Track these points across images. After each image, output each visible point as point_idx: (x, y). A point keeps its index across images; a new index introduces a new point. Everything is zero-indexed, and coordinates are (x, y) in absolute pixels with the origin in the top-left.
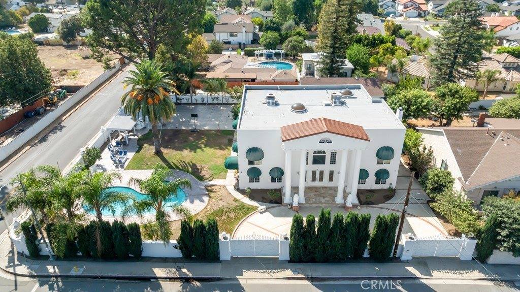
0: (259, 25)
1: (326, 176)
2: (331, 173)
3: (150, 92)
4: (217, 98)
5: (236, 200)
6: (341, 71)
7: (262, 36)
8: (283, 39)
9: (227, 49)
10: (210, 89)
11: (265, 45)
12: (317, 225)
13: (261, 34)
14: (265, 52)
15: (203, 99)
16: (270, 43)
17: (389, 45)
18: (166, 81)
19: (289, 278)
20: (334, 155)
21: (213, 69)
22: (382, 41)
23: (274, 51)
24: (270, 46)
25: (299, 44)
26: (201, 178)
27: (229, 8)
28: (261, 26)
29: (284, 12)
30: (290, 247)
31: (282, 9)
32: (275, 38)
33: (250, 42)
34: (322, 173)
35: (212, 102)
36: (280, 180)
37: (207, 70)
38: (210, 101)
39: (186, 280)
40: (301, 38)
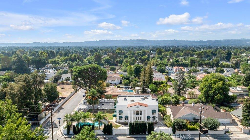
0: (122, 77)
1: (140, 118)
2: (141, 117)
3: (93, 97)
4: (109, 100)
5: (116, 124)
6: (146, 92)
7: (123, 81)
8: (130, 82)
9: (111, 86)
10: (107, 98)
11: (124, 84)
12: (135, 124)
13: (123, 80)
14: (124, 86)
15: (105, 101)
16: (126, 83)
17: (165, 84)
18: (97, 94)
19: (129, 138)
20: (141, 112)
21: (107, 92)
22: (163, 83)
23: (127, 86)
24: (126, 84)
25: (135, 84)
26: (106, 120)
27: (111, 71)
28: (123, 77)
29: (131, 73)
30: (129, 131)
31: (130, 72)
32: (127, 82)
33: (119, 83)
34: (138, 117)
35: (107, 102)
36: (127, 120)
37: (105, 92)
38: (107, 101)
39: (104, 138)
40: (136, 82)
